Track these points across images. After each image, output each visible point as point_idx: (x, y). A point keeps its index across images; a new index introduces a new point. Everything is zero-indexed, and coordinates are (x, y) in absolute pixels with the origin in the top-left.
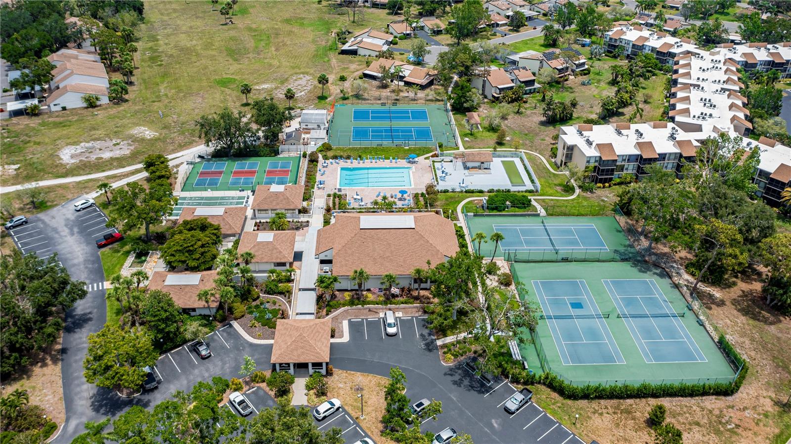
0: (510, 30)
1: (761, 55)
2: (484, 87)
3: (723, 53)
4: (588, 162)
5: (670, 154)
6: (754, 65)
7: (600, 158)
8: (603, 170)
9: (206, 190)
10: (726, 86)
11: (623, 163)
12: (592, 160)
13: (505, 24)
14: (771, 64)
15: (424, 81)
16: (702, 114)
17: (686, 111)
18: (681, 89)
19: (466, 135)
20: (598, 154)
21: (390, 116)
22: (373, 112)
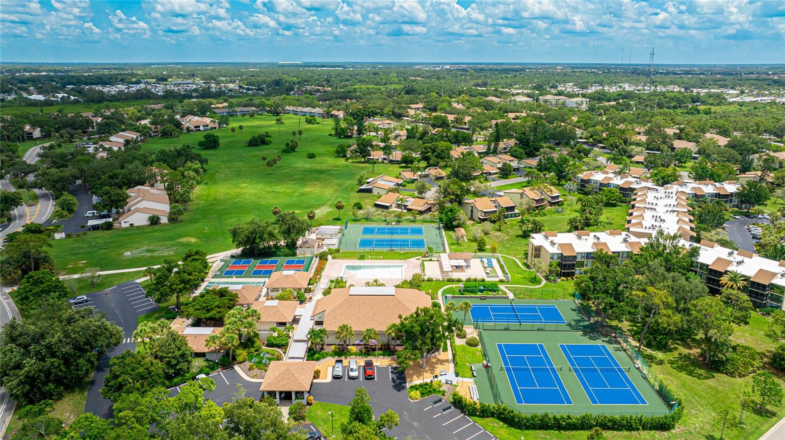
0: (499, 177)
1: (708, 189)
2: (472, 212)
3: (674, 188)
4: (552, 258)
5: (623, 252)
6: (703, 196)
7: (562, 254)
8: (565, 265)
9: (232, 277)
10: (675, 209)
11: (583, 260)
12: (555, 257)
13: (496, 173)
14: (718, 195)
15: (423, 209)
16: (653, 226)
17: (640, 224)
18: (636, 211)
19: (452, 244)
20: (560, 252)
21: (392, 232)
22: (378, 229)
